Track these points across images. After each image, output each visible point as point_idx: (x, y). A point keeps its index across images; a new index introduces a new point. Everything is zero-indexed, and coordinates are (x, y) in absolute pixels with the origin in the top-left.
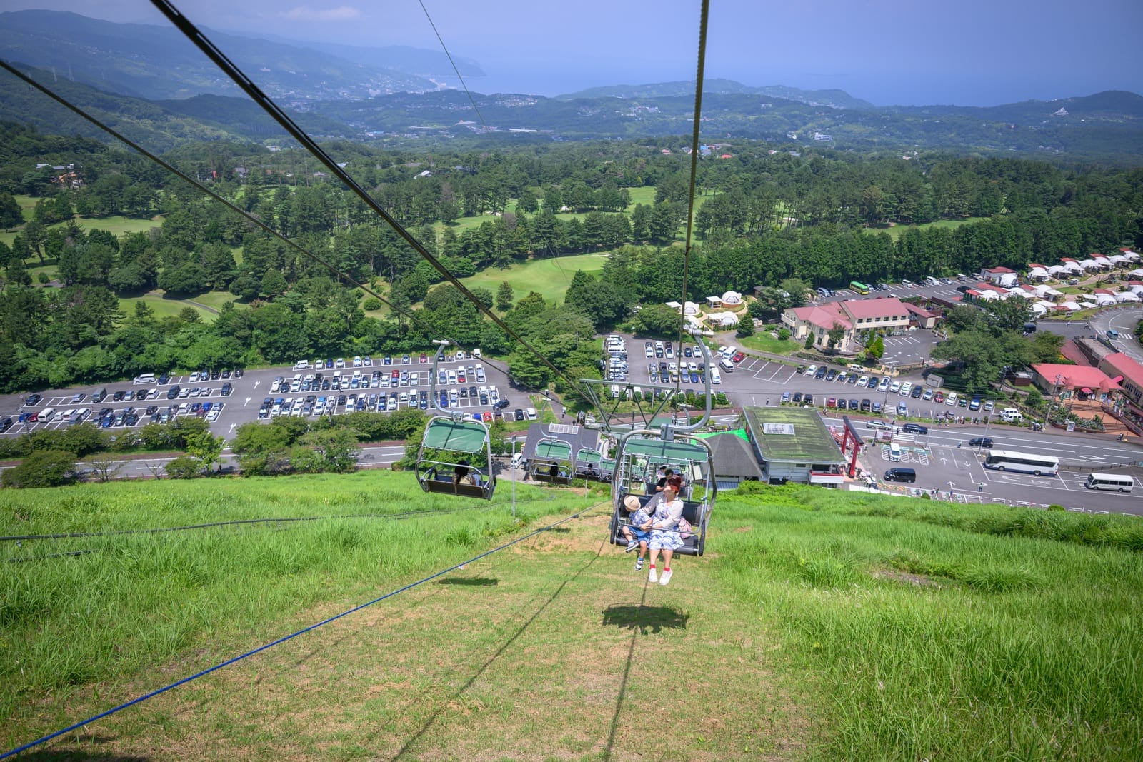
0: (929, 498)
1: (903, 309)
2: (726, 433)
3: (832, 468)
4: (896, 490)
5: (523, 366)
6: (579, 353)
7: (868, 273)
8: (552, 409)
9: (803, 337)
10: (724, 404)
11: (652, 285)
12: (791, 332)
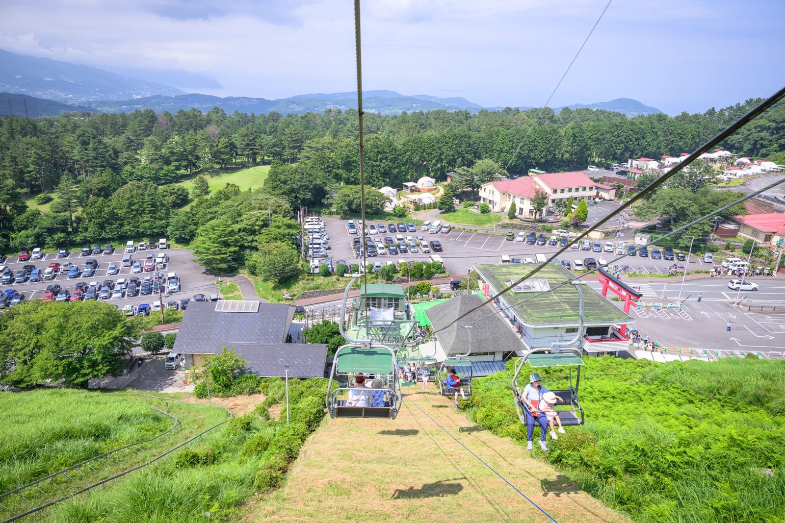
3: (610, 331)
5: (207, 247)
6: (272, 229)
7: (543, 161)
8: (240, 293)
9: (502, 210)
10: (441, 273)
11: (350, 171)
12: (491, 206)
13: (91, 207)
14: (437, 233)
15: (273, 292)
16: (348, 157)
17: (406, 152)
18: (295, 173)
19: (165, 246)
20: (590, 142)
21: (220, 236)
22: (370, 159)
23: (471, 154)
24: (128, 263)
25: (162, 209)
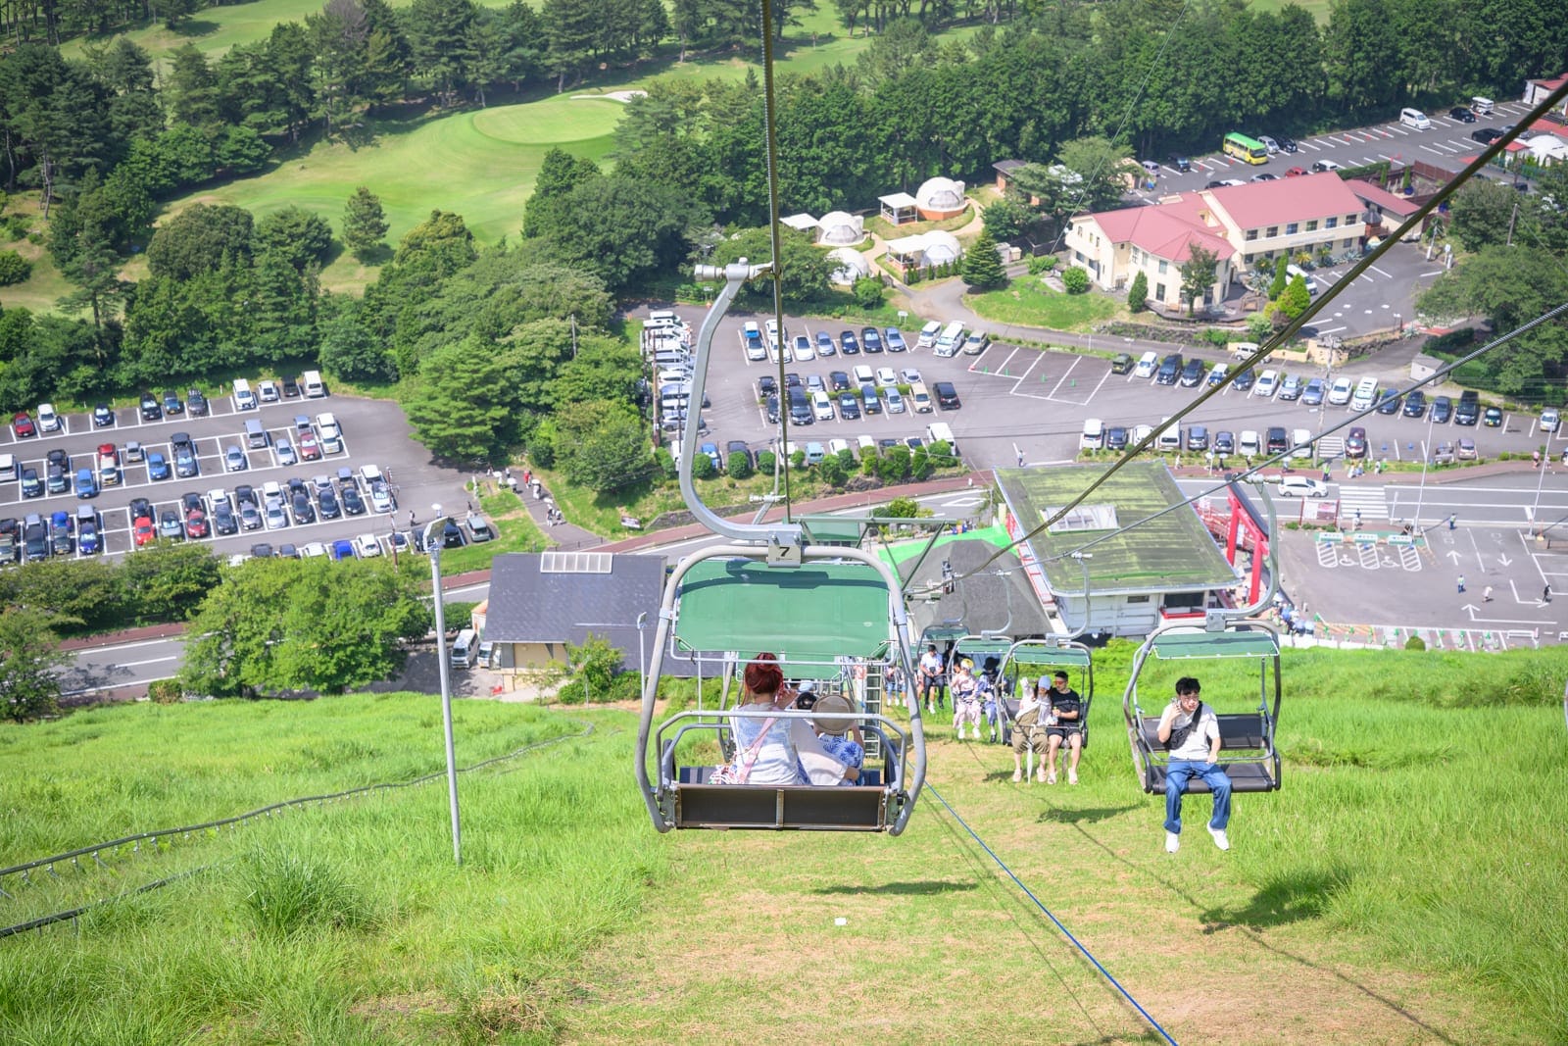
0: (1422, 647)
1: (1348, 197)
2: (961, 537)
3: (1207, 598)
4: (1353, 636)
5: (443, 409)
6: (583, 368)
7: (1263, 109)
8: (528, 513)
9: (1120, 285)
10: (948, 466)
11: (743, 177)
12: (1091, 273)
13: (146, 302)
14: (954, 353)
15: (599, 513)
16: (738, 142)
17: (886, 115)
18: (613, 204)
19: (319, 391)
20: (1405, 46)
21: (470, 386)
22: (792, 142)
23: (1059, 110)
24: (260, 441)
25: (299, 299)
